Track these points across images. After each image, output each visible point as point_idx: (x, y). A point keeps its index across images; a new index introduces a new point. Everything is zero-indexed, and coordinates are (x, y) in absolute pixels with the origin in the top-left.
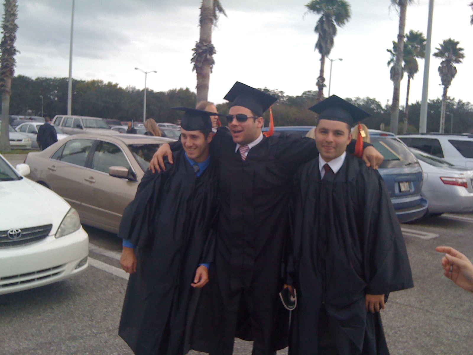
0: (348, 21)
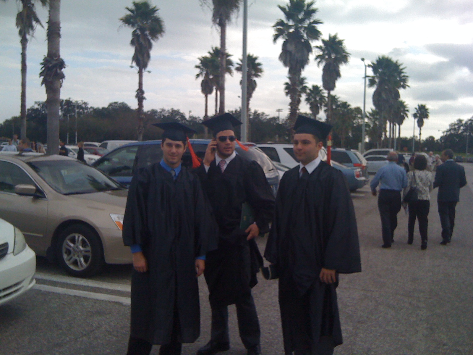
0: (162, 36)
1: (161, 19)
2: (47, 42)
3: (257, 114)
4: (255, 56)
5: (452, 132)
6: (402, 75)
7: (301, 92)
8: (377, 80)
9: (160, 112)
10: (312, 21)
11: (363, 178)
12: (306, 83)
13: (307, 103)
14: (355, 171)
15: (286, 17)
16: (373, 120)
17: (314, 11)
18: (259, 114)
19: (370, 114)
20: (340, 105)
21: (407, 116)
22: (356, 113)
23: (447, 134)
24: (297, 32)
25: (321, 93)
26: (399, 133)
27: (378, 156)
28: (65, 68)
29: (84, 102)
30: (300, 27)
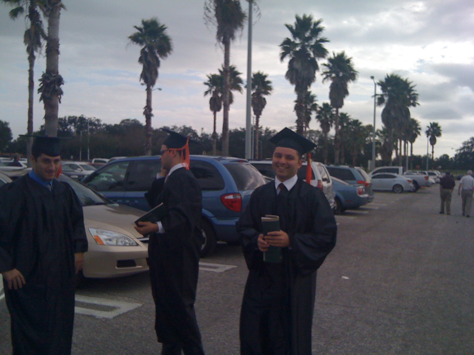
1: (169, 37)
2: (45, 59)
3: (269, 131)
4: (264, 74)
5: (466, 150)
6: (412, 92)
7: (311, 110)
8: (386, 98)
9: (172, 129)
10: (318, 39)
11: (366, 195)
12: (316, 101)
13: (318, 121)
14: (358, 188)
15: (293, 35)
16: (384, 138)
17: (320, 30)
18: (271, 131)
19: (381, 132)
20: (351, 123)
21: (420, 134)
22: (368, 131)
23: (460, 152)
24: (303, 49)
25: (331, 110)
26: (412, 151)
27: (386, 173)
28: (63, 84)
29: (97, 118)
30: (306, 45)
